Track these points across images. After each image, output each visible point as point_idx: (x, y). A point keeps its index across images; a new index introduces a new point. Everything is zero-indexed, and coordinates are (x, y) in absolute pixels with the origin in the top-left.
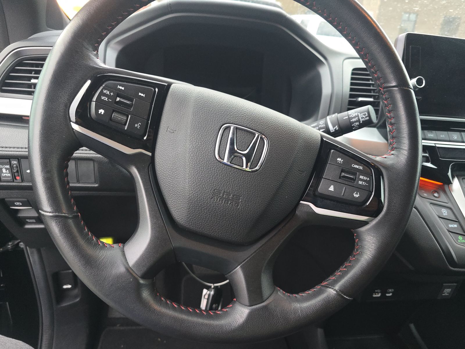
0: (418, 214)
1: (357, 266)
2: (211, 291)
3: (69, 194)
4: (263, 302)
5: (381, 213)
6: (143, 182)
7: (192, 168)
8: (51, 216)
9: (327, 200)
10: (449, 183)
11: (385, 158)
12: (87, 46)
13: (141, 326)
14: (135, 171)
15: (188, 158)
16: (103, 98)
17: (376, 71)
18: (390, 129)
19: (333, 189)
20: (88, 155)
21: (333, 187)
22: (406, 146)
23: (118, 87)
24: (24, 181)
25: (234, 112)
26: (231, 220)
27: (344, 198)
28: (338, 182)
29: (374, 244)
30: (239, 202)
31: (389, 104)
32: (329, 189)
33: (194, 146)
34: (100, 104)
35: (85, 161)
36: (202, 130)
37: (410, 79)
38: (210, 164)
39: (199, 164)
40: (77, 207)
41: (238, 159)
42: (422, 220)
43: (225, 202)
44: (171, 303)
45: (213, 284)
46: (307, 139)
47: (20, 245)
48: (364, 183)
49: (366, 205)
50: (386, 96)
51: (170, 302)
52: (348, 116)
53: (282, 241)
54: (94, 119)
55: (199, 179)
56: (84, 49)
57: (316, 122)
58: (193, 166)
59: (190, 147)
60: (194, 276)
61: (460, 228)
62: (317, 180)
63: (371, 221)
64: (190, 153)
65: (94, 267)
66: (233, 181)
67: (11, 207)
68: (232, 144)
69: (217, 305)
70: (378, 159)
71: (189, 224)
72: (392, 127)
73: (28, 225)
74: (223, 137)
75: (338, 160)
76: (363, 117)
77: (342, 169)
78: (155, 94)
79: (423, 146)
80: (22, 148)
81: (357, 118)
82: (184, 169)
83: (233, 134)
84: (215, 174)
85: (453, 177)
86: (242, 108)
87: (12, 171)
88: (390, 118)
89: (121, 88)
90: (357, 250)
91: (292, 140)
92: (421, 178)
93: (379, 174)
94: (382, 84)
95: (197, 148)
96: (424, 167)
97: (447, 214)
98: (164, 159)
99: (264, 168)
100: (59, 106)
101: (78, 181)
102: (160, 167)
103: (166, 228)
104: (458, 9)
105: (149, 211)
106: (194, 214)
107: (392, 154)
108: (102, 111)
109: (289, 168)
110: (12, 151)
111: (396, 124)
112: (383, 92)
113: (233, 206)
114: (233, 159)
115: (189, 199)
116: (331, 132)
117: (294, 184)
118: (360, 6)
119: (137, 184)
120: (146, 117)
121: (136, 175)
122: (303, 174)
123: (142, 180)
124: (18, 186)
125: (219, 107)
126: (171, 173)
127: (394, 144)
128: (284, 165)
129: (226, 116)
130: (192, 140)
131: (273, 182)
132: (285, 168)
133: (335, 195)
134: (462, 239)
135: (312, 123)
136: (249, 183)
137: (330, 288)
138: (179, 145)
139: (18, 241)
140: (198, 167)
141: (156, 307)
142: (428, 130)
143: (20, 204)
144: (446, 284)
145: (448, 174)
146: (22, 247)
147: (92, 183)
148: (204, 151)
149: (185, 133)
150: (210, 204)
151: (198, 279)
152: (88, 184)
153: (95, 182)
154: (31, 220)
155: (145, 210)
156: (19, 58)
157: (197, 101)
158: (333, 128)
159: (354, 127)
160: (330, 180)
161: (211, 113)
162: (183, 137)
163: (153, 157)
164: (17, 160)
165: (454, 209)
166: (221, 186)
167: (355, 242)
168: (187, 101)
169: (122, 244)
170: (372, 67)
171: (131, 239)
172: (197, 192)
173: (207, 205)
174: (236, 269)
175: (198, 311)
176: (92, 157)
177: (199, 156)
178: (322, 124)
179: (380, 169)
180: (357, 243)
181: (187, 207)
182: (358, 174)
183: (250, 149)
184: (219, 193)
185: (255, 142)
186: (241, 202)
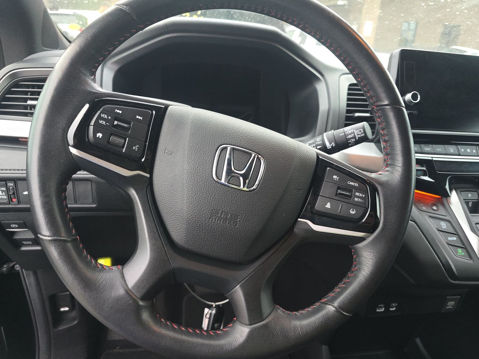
0: (417, 228)
1: (356, 282)
2: (213, 310)
3: (67, 217)
4: (263, 320)
5: (378, 229)
6: (141, 204)
7: (190, 189)
8: (50, 240)
9: (324, 217)
10: (447, 196)
11: (380, 174)
12: (85, 72)
13: (141, 348)
14: (133, 193)
15: (186, 179)
17: (369, 90)
18: (384, 146)
19: (330, 206)
20: (86, 176)
21: (330, 204)
22: (400, 163)
23: (116, 110)
24: (21, 203)
25: (231, 133)
26: (230, 239)
27: (341, 215)
28: (335, 199)
29: (371, 260)
30: (237, 221)
31: (382, 122)
32: (326, 206)
33: (191, 167)
34: (98, 128)
36: (199, 151)
38: (207, 185)
39: (197, 185)
40: (76, 231)
41: (235, 179)
42: (421, 233)
43: (223, 222)
44: (171, 324)
45: (215, 303)
46: (303, 158)
47: (15, 268)
48: (359, 199)
49: (362, 221)
50: (379, 114)
52: (344, 133)
53: (281, 259)
54: (92, 143)
55: (197, 200)
56: (81, 74)
57: (314, 138)
58: (191, 187)
59: (188, 168)
60: (195, 295)
61: (460, 242)
62: (314, 198)
63: (368, 237)
64: (188, 175)
65: (93, 290)
66: (231, 201)
67: (6, 230)
68: (229, 164)
69: (219, 324)
70: (373, 175)
71: (188, 244)
72: (386, 144)
73: (24, 247)
74: (220, 158)
75: (334, 178)
76: (358, 134)
77: (338, 186)
78: (153, 117)
80: (18, 170)
81: (353, 135)
82: (182, 190)
83: (230, 154)
84: (212, 194)
85: (451, 190)
86: (239, 129)
87: (8, 193)
88: (384, 135)
89: (118, 111)
90: (355, 266)
91: (288, 159)
92: (416, 191)
93: (374, 190)
94: (375, 102)
95: (195, 169)
96: (418, 181)
97: (445, 227)
98: (162, 180)
99: (261, 187)
100: (57, 131)
101: (76, 202)
102: (158, 188)
103: (165, 249)
105: (148, 232)
106: (193, 235)
107: (387, 171)
108: (100, 135)
109: (286, 187)
110: (8, 173)
111: (390, 141)
112: (376, 111)
113: (231, 225)
114: (230, 179)
115: (187, 220)
116: (328, 148)
117: (291, 202)
119: (136, 206)
120: (143, 139)
121: (135, 197)
122: (299, 192)
123: (140, 201)
124: (14, 208)
125: (216, 128)
126: (169, 194)
127: (388, 160)
128: (281, 184)
129: (223, 137)
130: (189, 161)
131: (271, 200)
132: (282, 187)
133: (332, 212)
134: (461, 251)
135: (310, 140)
136: (247, 202)
137: (329, 305)
138: (177, 166)
139: (13, 264)
140: (196, 188)
141: (156, 328)
142: (425, 144)
143: (16, 226)
144: (449, 297)
145: (446, 187)
146: (17, 269)
147: (90, 204)
148: (202, 172)
149: (183, 154)
150: (208, 224)
151: (199, 298)
152: (85, 205)
153: (93, 203)
154: (27, 242)
155: (144, 231)
156: (15, 80)
157: (195, 123)
158: (330, 144)
159: (350, 144)
160: (327, 197)
161: (207, 134)
162: (181, 158)
163: (151, 179)
164: (13, 182)
165: (453, 222)
166: (219, 206)
167: (353, 258)
168: (184, 123)
169: (121, 266)
170: (365, 86)
171: (130, 261)
172: (195, 212)
173: (205, 225)
174: (236, 288)
175: (198, 332)
176: (90, 178)
177: (197, 177)
178: (319, 141)
179: (375, 185)
180: (355, 259)
181: (186, 227)
182: (354, 191)
183: (247, 169)
184: (217, 213)
185: (252, 162)
186: (239, 221)
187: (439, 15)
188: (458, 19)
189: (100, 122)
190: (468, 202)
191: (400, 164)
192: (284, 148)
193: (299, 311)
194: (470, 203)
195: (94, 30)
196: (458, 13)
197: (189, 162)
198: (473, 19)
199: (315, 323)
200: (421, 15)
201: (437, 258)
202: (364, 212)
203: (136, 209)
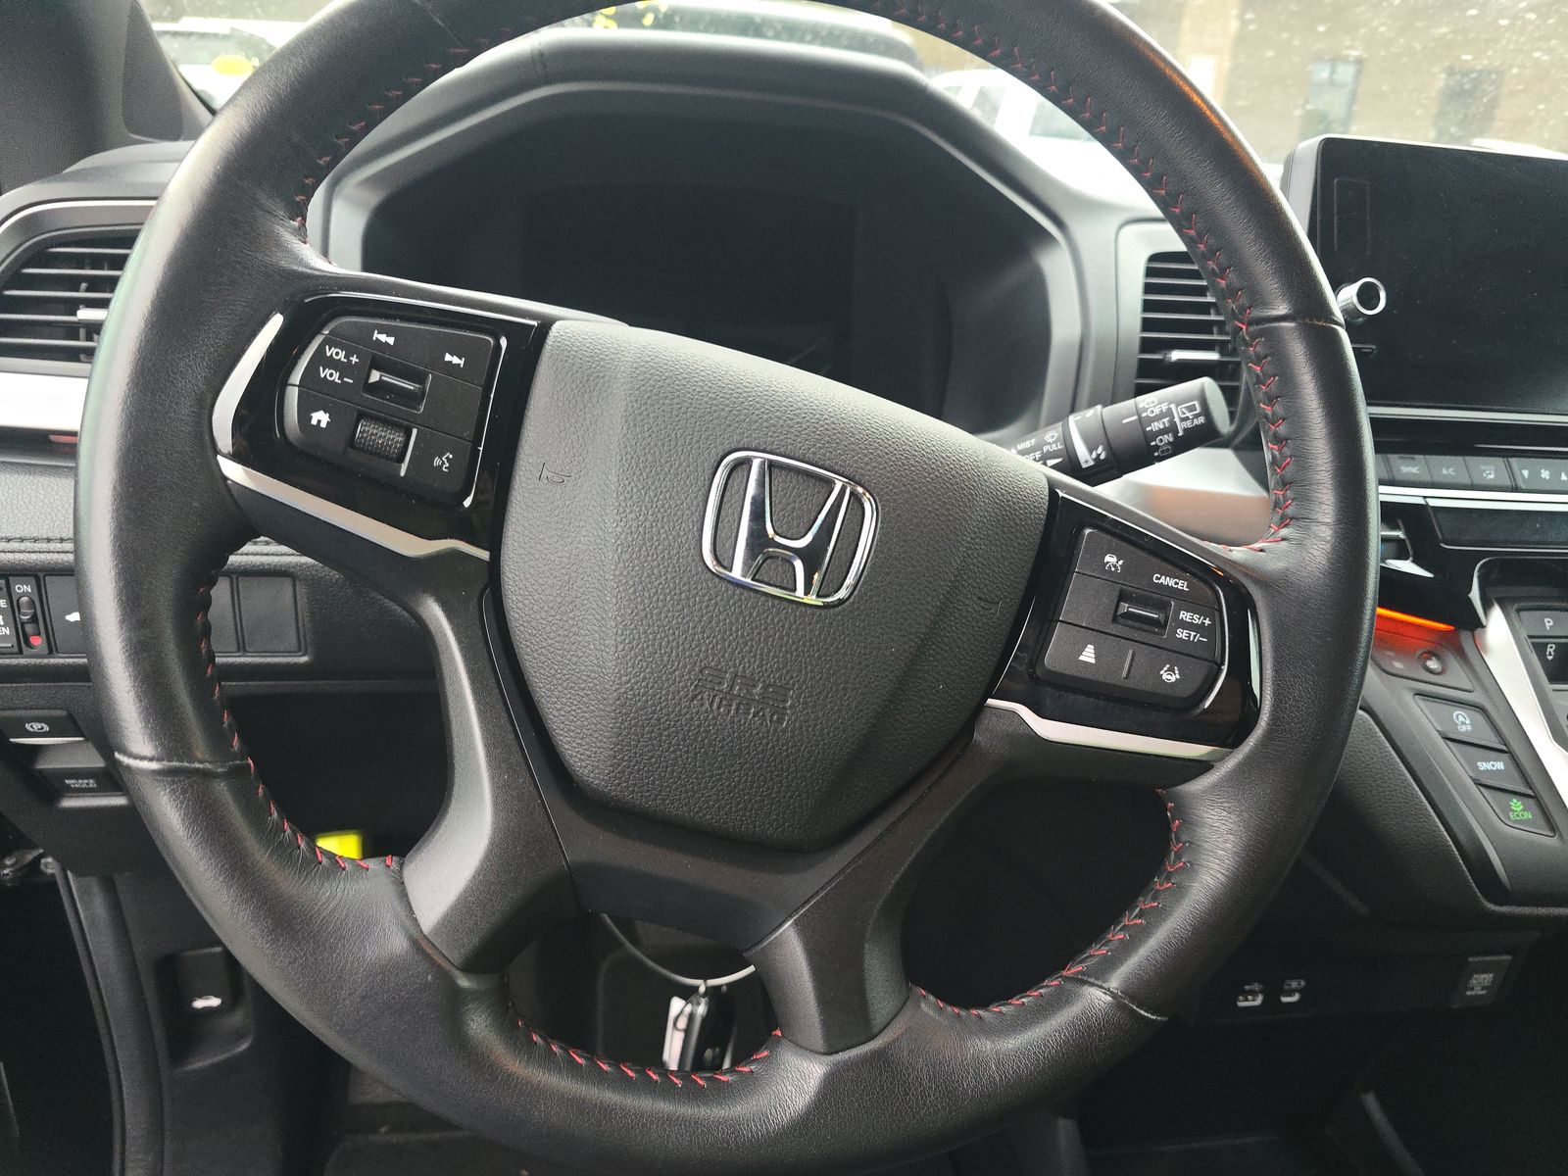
0: (1377, 729)
1: (1180, 910)
2: (699, 1004)
3: (213, 695)
4: (872, 1038)
5: (1253, 732)
6: (462, 651)
7: (627, 600)
8: (154, 772)
9: (1075, 693)
10: (1475, 624)
11: (1261, 551)
12: (269, 204)
13: (458, 1128)
14: (434, 613)
15: (613, 567)
16: (325, 373)
17: (1223, 270)
18: (1273, 457)
19: (1093, 656)
20: (276, 559)
21: (1093, 651)
22: (1328, 511)
23: (376, 335)
24: (58, 653)
25: (763, 412)
26: (760, 768)
27: (1132, 685)
28: (1110, 634)
29: (1231, 837)
30: (785, 708)
31: (1267, 376)
32: (1081, 658)
33: (630, 527)
34: (315, 393)
35: (264, 579)
36: (657, 474)
37: (1334, 291)
38: (684, 585)
39: (649, 586)
40: (243, 739)
41: (778, 565)
42: (1390, 749)
43: (737, 709)
44: (566, 1051)
45: (705, 980)
46: (1002, 495)
47: (42, 867)
48: (1193, 634)
49: (1202, 708)
50: (1258, 348)
51: (561, 1048)
52: (1139, 414)
53: (931, 832)
54: (295, 443)
55: (651, 637)
56: (259, 212)
57: (1034, 433)
58: (630, 591)
59: (619, 529)
60: (638, 954)
61: (1515, 774)
62: (1041, 629)
63: (1222, 759)
64: (619, 551)
65: (302, 938)
66: (764, 640)
67: (11, 740)
68: (758, 516)
69: (717, 1049)
70: (1237, 554)
71: (619, 784)
72: (1280, 451)
73: (71, 797)
74: (727, 494)
75: (1108, 562)
76: (1185, 418)
77: (1121, 590)
78: (500, 356)
79: (1383, 503)
80: (49, 540)
81: (1166, 420)
82: (600, 604)
83: (761, 484)
84: (702, 616)
85: (1487, 606)
86: (790, 399)
87: (15, 619)
88: (1274, 420)
89: (383, 338)
90: (1178, 857)
91: (956, 499)
92: (1380, 611)
93: (1241, 604)
94: (1243, 309)
95: (642, 532)
96: (1388, 577)
97: (1469, 728)
98: (532, 571)
99: (866, 594)
100: (177, 404)
101: (242, 648)
102: (520, 598)
103: (542, 800)
104: (1490, 53)
105: (486, 745)
106: (636, 753)
107: (1283, 539)
108: (321, 418)
109: (948, 592)
110: (14, 552)
111: (1293, 441)
112: (1247, 337)
113: (766, 721)
114: (760, 566)
115: (618, 702)
116: (1084, 466)
117: (963, 642)
118: (1164, 60)
119: (443, 658)
120: (468, 433)
121: (441, 626)
122: (992, 611)
123: (459, 641)
124: (36, 667)
125: (713, 396)
126: (557, 617)
127: (1287, 503)
128: (930, 582)
129: (736, 425)
130: (624, 505)
131: (896, 638)
132: (934, 593)
133: (1100, 678)
134: (1521, 807)
135: (1021, 437)
136: (817, 643)
137: (1092, 985)
138: (582, 524)
139: (35, 853)
140: (646, 594)
141: (515, 1066)
142: (1401, 453)
143: (42, 728)
144: (1476, 959)
145: (1470, 595)
146: (49, 871)
147: (289, 653)
148: (666, 543)
149: (601, 483)
150: (688, 716)
151: (651, 964)
152: (274, 656)
153: (300, 650)
154: (80, 781)
155: (473, 743)
156: (44, 236)
157: (641, 377)
158: (1091, 453)
159: (1157, 451)
160: (1083, 627)
161: (684, 416)
162: (595, 497)
163: (495, 565)
164: (33, 580)
165: (1493, 710)
166: (723, 656)
167: (1169, 829)
168: (607, 379)
169: (394, 858)
170: (1211, 254)
171: (425, 842)
172: (645, 678)
173: (678, 721)
174: (781, 931)
175: (655, 1077)
176: (289, 565)
177: (649, 558)
178: (1054, 442)
179: (1245, 587)
180: (1175, 833)
181: (612, 728)
182: (1175, 606)
183: (818, 531)
184: (717, 680)
185: (833, 511)
186: (790, 706)
187: (1444, 30)
188: (1504, 42)
190: (1543, 643)
191: (1328, 516)
192: (941, 462)
193: (991, 1008)
194: (1548, 650)
195: (298, 64)
196: (1504, 22)
197: (621, 510)
198: (1553, 42)
199: (1045, 1045)
200: (1382, 29)
201: (1442, 829)
202: (1207, 676)
203: (444, 668)
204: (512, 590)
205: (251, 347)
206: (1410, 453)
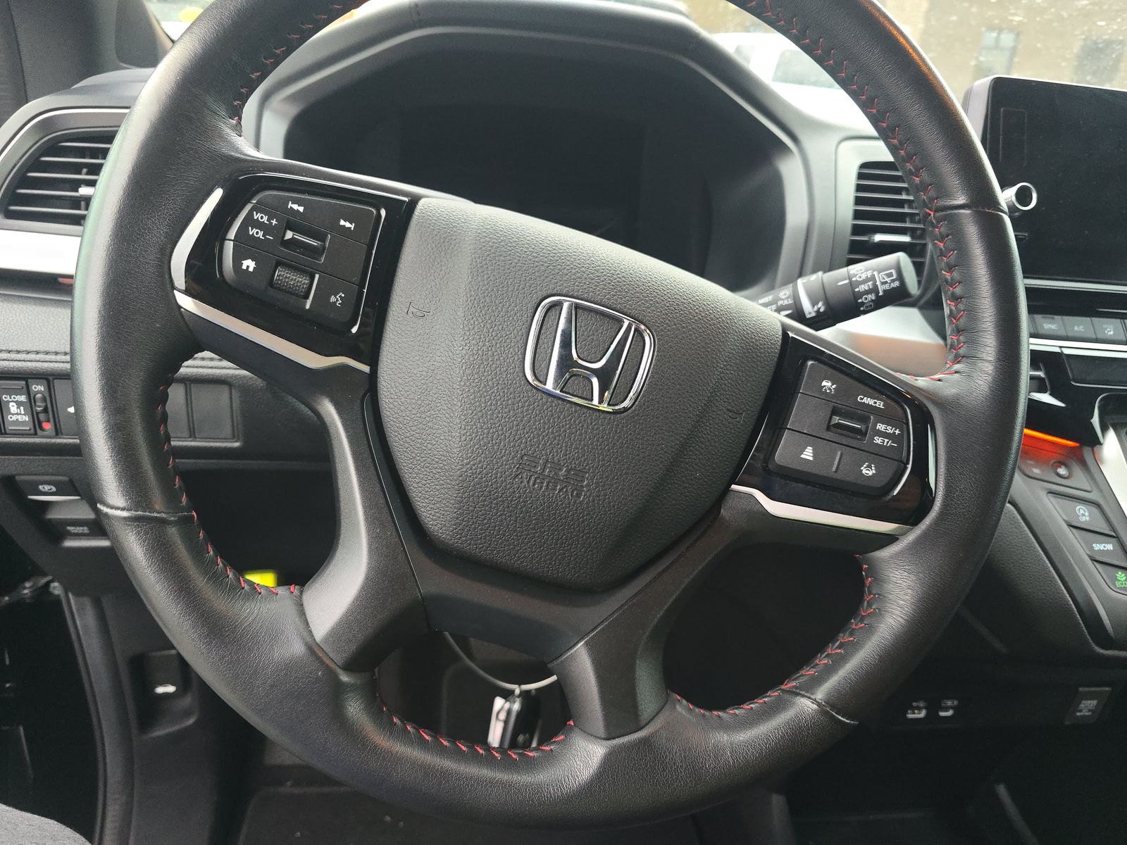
0: (1019, 518)
1: (870, 643)
2: (515, 702)
3: (169, 465)
4: (640, 729)
5: (929, 515)
6: (348, 437)
7: (469, 404)
8: (125, 519)
9: (797, 482)
10: (1095, 442)
11: (939, 380)
12: (215, 107)
13: (342, 785)
14: (329, 410)
15: (459, 379)
16: (252, 231)
17: (918, 170)
18: (951, 311)
19: (811, 455)
20: (217, 372)
21: (811, 451)
22: (990, 352)
23: (290, 205)
24: (62, 434)
25: (572, 268)
26: (563, 529)
27: (839, 478)
28: (824, 439)
29: (909, 591)
30: (582, 486)
31: (948, 250)
32: (803, 456)
33: (472, 350)
34: (245, 246)
35: (210, 386)
36: (493, 311)
37: (1001, 188)
38: (511, 394)
39: (485, 394)
40: (190, 497)
41: (579, 381)
42: (1029, 532)
43: (547, 486)
44: (417, 729)
45: (520, 686)
46: (748, 334)
47: (51, 589)
48: (886, 440)
49: (891, 495)
50: (943, 229)
51: (414, 728)
52: (850, 279)
53: (687, 581)
54: (229, 282)
55: (485, 431)
56: (206, 111)
57: (771, 292)
58: (471, 397)
59: (464, 352)
60: (472, 665)
61: (1120, 553)
62: (773, 435)
63: (904, 533)
64: (464, 368)
65: (229, 642)
66: (569, 436)
67: (30, 497)
68: (566, 344)
69: (527, 735)
70: (921, 382)
71: (460, 538)
72: (956, 306)
73: (71, 539)
74: (544, 328)
75: (825, 386)
76: (884, 282)
77: (834, 407)
78: (380, 223)
79: (1032, 351)
80: (56, 353)
81: (870, 283)
82: (449, 406)
83: (569, 320)
84: (523, 417)
85: (1104, 429)
86: (592, 259)
87: (32, 409)
88: (952, 284)
89: (295, 207)
90: (870, 605)
91: (713, 336)
92: (1027, 431)
93: (924, 420)
94: (932, 200)
95: (481, 354)
96: (1033, 405)
97: (1088, 518)
98: (400, 381)
99: (644, 404)
100: (145, 251)
101: (192, 435)
102: (391, 401)
103: (404, 549)
104: (1119, 20)
105: (364, 507)
106: (472, 516)
107: (956, 372)
108: (249, 264)
109: (705, 405)
110: (31, 361)
111: (966, 298)
112: (934, 222)
113: (568, 495)
114: (568, 381)
115: (461, 478)
116: (808, 316)
117: (715, 442)
118: (879, 10)
119: (335, 443)
120: (356, 279)
121: (333, 420)
122: (738, 420)
123: (346, 430)
124: (46, 445)
125: (536, 255)
126: (418, 415)
127: (960, 346)
128: (693, 397)
129: (552, 277)
130: (468, 334)
131: (666, 437)
132: (695, 405)
133: (815, 471)
134: (1124, 578)
135: (762, 294)
136: (607, 440)
137: (803, 696)
138: (437, 347)
139: (46, 579)
140: (483, 400)
141: (381, 740)
142: (1045, 314)
143: (51, 489)
144: (1085, 689)
145: (1092, 421)
146: (56, 592)
147: (225, 439)
148: (498, 363)
149: (452, 317)
150: (511, 490)
151: (481, 672)
152: (217, 442)
153: (234, 437)
154: (78, 528)
155: (354, 504)
156: (51, 136)
157: (482, 240)
158: (813, 307)
159: (862, 306)
160: (804, 433)
161: (514, 269)
162: (447, 328)
163: (373, 376)
164: (45, 382)
165: (1106, 506)
166: (538, 447)
167: (864, 585)
168: (457, 241)
169: (297, 587)
170: (909, 158)
171: (319, 575)
172: (480, 461)
173: (503, 493)
174: (575, 649)
175: (481, 751)
176: (227, 376)
177: (485, 374)
178: (786, 298)
179: (927, 408)
180: (868, 587)
181: (456, 497)
182: (874, 420)
183: (610, 356)
184: (533, 464)
185: (622, 342)
186: (586, 485)
189: (251, 233)
191: (990, 355)
192: (703, 308)
193: (728, 710)
195: (237, 2)
197: (466, 337)
199: (767, 739)
201: (1065, 592)
202: (896, 472)
203: (335, 450)
204: (386, 395)
205: (199, 212)
206: (1051, 314)
